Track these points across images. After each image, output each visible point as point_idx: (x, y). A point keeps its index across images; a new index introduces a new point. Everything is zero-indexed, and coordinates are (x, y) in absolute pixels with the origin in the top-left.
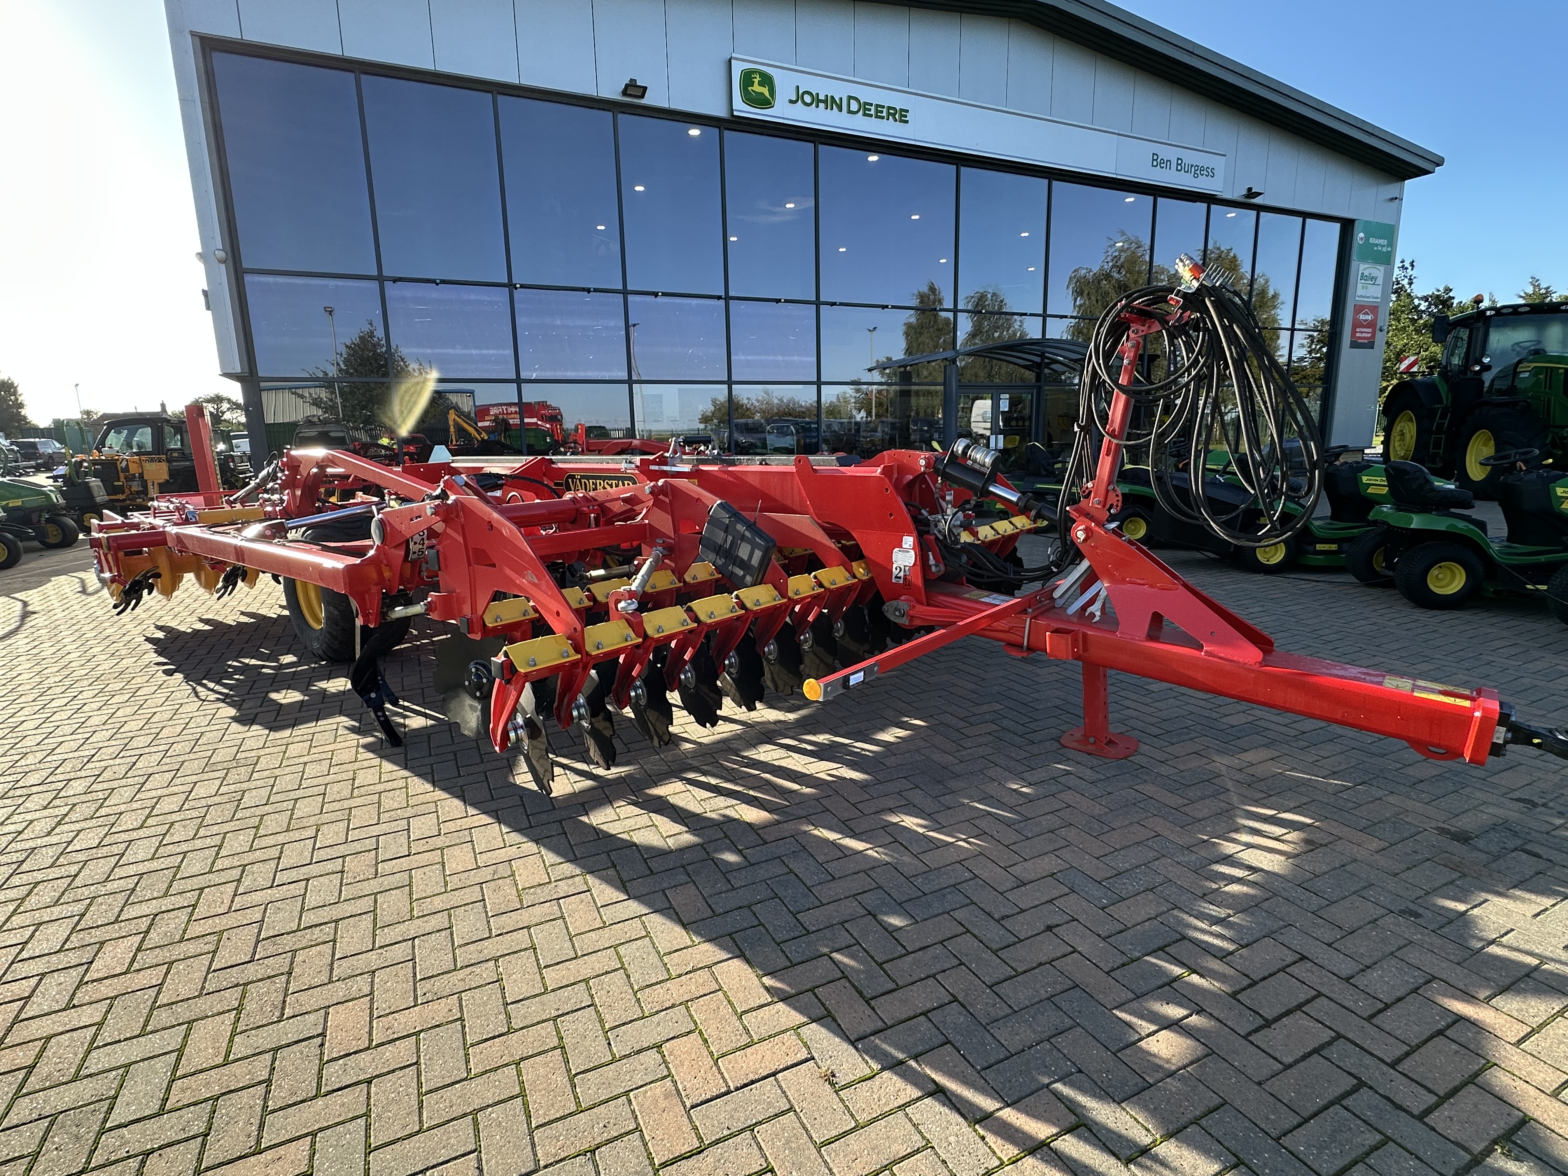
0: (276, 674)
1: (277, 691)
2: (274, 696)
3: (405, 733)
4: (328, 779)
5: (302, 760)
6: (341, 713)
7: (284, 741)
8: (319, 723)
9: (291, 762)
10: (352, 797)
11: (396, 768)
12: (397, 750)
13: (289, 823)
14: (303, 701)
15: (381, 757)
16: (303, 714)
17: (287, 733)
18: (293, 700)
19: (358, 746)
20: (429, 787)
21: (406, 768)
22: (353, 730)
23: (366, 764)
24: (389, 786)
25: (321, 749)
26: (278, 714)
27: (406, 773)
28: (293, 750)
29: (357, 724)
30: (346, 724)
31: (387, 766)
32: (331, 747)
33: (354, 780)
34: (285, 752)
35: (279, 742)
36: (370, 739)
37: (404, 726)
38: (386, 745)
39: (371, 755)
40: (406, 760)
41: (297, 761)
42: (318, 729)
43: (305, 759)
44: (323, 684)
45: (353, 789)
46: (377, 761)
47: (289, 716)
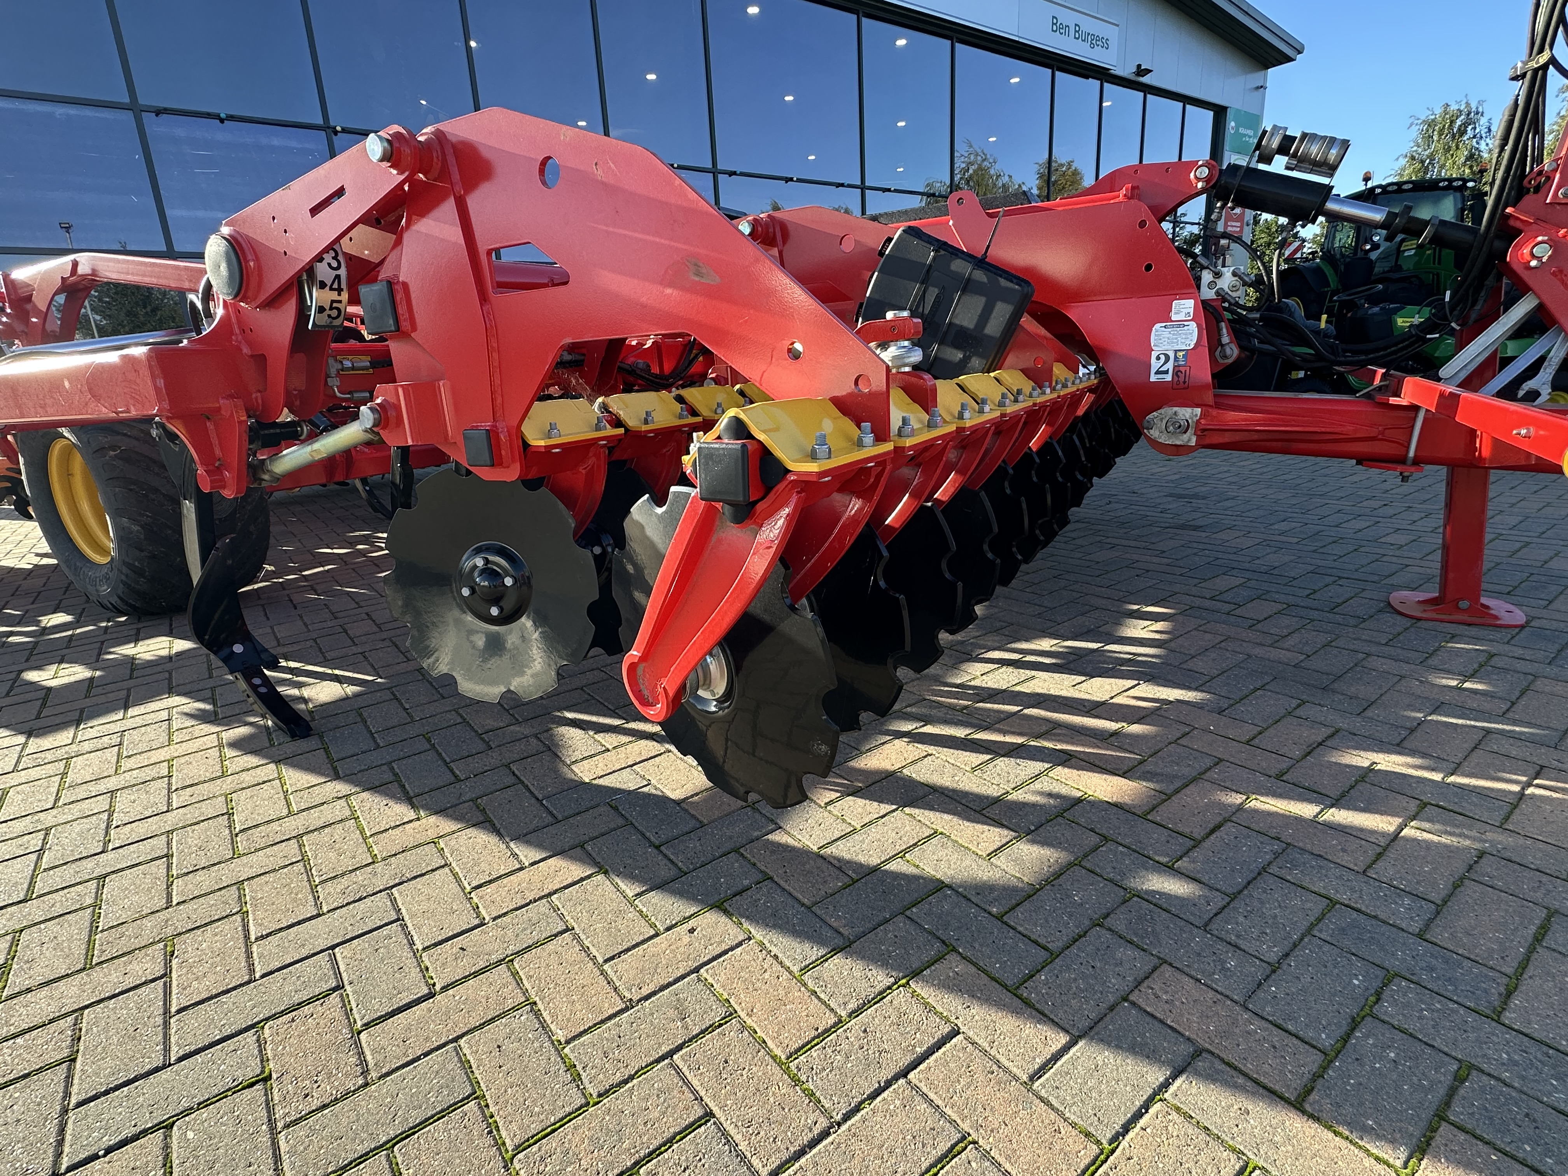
0: (36, 643)
1: (39, 668)
2: (32, 676)
3: (311, 712)
4: (171, 819)
5: (102, 787)
6: (171, 691)
7: (60, 753)
8: (132, 712)
9: (81, 792)
10: (236, 855)
11: (314, 779)
12: (302, 745)
13: (90, 943)
14: (91, 679)
15: (277, 762)
16: (94, 700)
17: (65, 736)
18: (72, 679)
19: (220, 746)
20: (401, 811)
21: (336, 776)
22: (202, 717)
23: (248, 778)
24: (315, 818)
25: (143, 760)
26: (44, 705)
27: (342, 788)
28: (80, 770)
29: (208, 707)
30: (186, 709)
31: (295, 778)
32: (163, 754)
33: (230, 814)
34: (64, 774)
35: (49, 756)
36: (243, 731)
37: (305, 701)
38: (279, 737)
39: (253, 760)
40: (331, 761)
41: (94, 789)
42: (129, 723)
43: (112, 783)
44: (128, 650)
45: (234, 836)
46: (271, 769)
47: (67, 707)
